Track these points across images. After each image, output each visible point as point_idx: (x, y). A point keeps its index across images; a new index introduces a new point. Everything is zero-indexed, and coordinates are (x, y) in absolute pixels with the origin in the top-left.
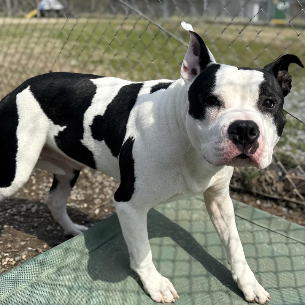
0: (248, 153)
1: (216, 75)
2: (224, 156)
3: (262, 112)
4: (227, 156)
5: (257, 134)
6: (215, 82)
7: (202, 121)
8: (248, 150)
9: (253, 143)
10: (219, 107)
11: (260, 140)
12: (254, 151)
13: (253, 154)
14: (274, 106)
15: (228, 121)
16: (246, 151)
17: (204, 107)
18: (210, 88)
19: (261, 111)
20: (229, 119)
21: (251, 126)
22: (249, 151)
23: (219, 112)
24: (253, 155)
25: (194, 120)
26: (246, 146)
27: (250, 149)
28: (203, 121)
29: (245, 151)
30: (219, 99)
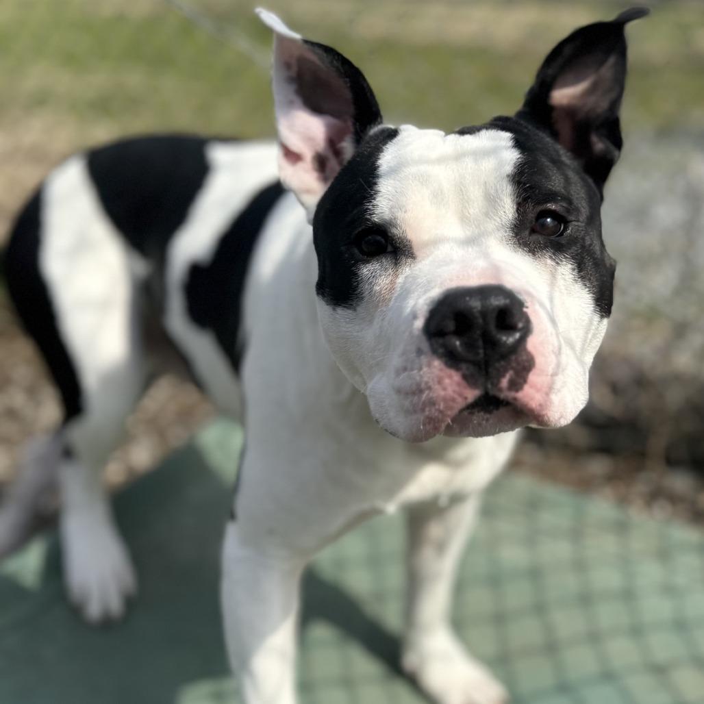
0: (500, 390)
1: (380, 162)
2: (427, 413)
3: (534, 254)
4: (436, 410)
5: (520, 325)
6: (375, 184)
7: (355, 310)
8: (499, 382)
9: (513, 357)
10: (396, 260)
11: (532, 344)
12: (521, 381)
13: (517, 391)
14: (565, 229)
15: (424, 297)
16: (496, 385)
17: (354, 265)
18: (362, 204)
19: (530, 251)
20: (425, 292)
21: (497, 302)
22: (504, 382)
23: (397, 276)
24: (520, 395)
25: (331, 310)
26: (490, 370)
27: (504, 376)
28: (359, 309)
29: (492, 384)
30: (394, 231)
